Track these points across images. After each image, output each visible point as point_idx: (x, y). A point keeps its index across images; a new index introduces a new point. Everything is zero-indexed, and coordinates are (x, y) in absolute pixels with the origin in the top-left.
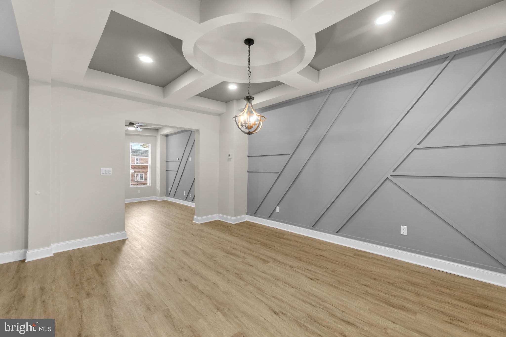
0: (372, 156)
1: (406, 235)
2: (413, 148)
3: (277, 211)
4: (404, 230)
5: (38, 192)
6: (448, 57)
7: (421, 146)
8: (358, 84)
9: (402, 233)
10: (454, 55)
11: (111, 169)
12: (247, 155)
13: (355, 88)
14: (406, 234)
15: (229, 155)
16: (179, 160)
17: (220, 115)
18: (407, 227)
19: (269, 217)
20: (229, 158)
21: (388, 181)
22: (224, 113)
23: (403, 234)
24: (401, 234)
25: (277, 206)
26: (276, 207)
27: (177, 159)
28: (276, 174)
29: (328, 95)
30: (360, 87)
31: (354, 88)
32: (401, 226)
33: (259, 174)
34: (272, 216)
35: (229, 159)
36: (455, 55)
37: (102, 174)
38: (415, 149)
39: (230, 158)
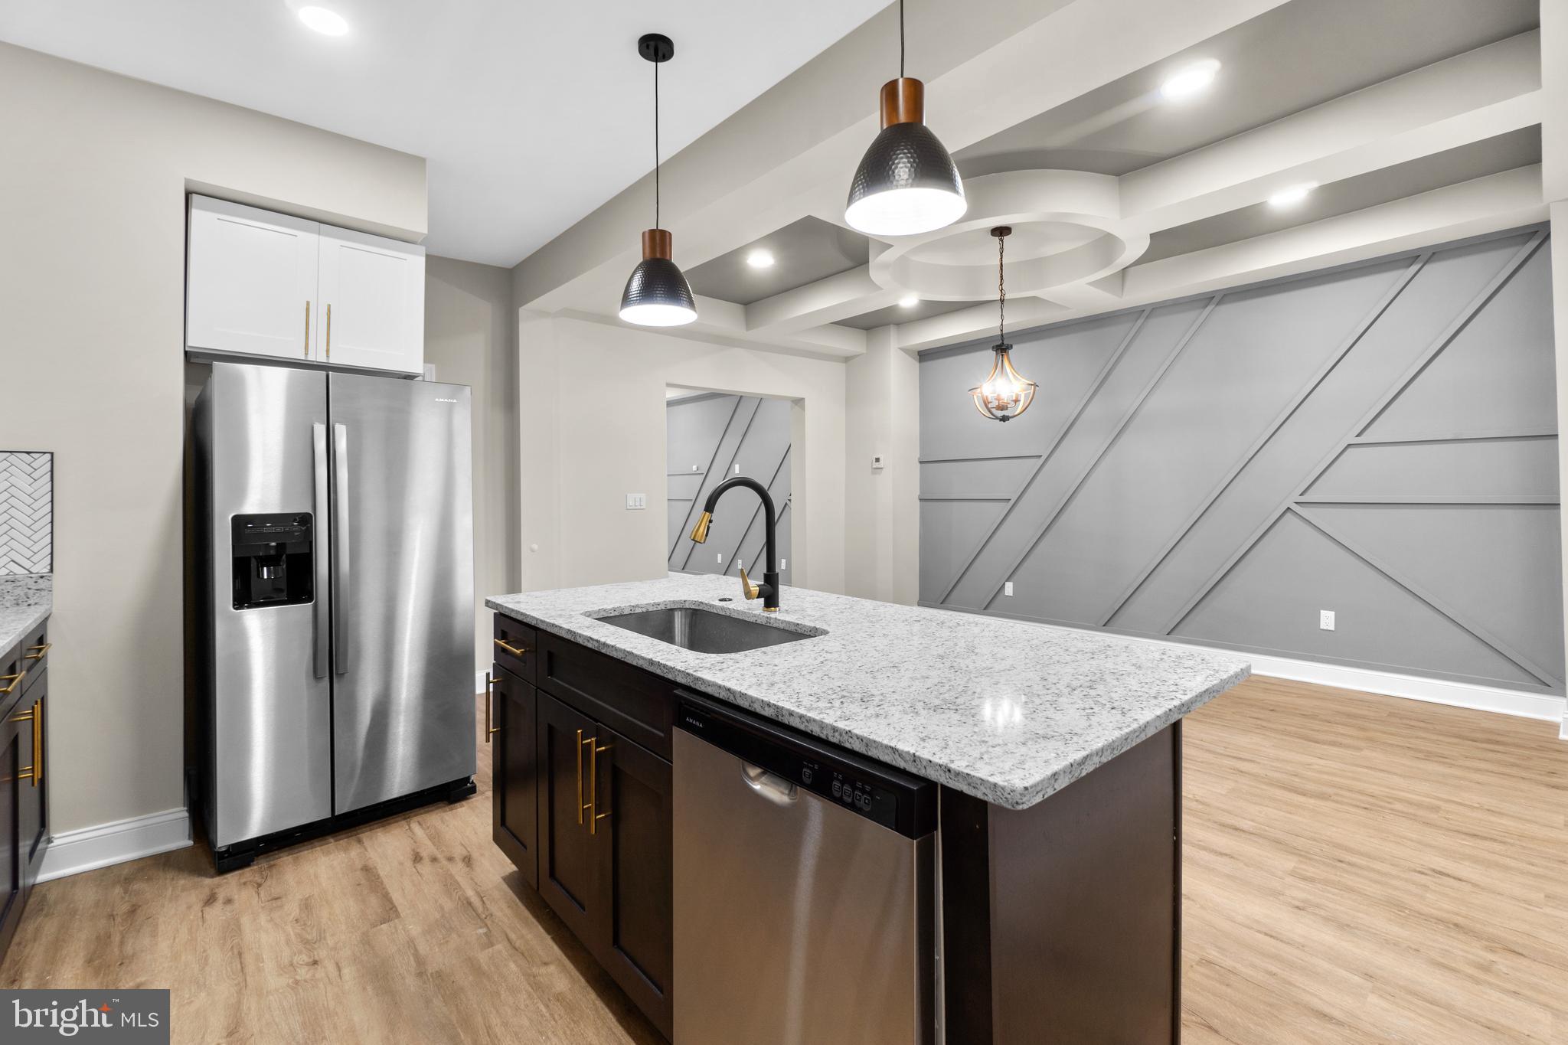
0: (1252, 461)
1: (1332, 631)
2: (1346, 445)
3: (1006, 594)
4: (1327, 620)
5: (535, 547)
6: (1419, 256)
7: (1364, 439)
8: (1215, 300)
9: (1323, 626)
10: (1432, 252)
11: (643, 496)
12: (919, 459)
13: (1209, 308)
14: (1332, 627)
15: (877, 460)
16: (698, 472)
17: (847, 359)
18: (1333, 613)
19: (985, 609)
20: (877, 465)
21: (1289, 515)
22: (858, 355)
23: (1325, 628)
24: (1321, 627)
25: (1008, 580)
26: (1004, 584)
27: (694, 468)
28: (1002, 504)
29: (1140, 322)
30: (1219, 308)
31: (1207, 306)
32: (1321, 611)
33: (955, 504)
34: (993, 605)
35: (875, 468)
36: (1434, 253)
37: (628, 507)
38: (1349, 445)
39: (879, 466)
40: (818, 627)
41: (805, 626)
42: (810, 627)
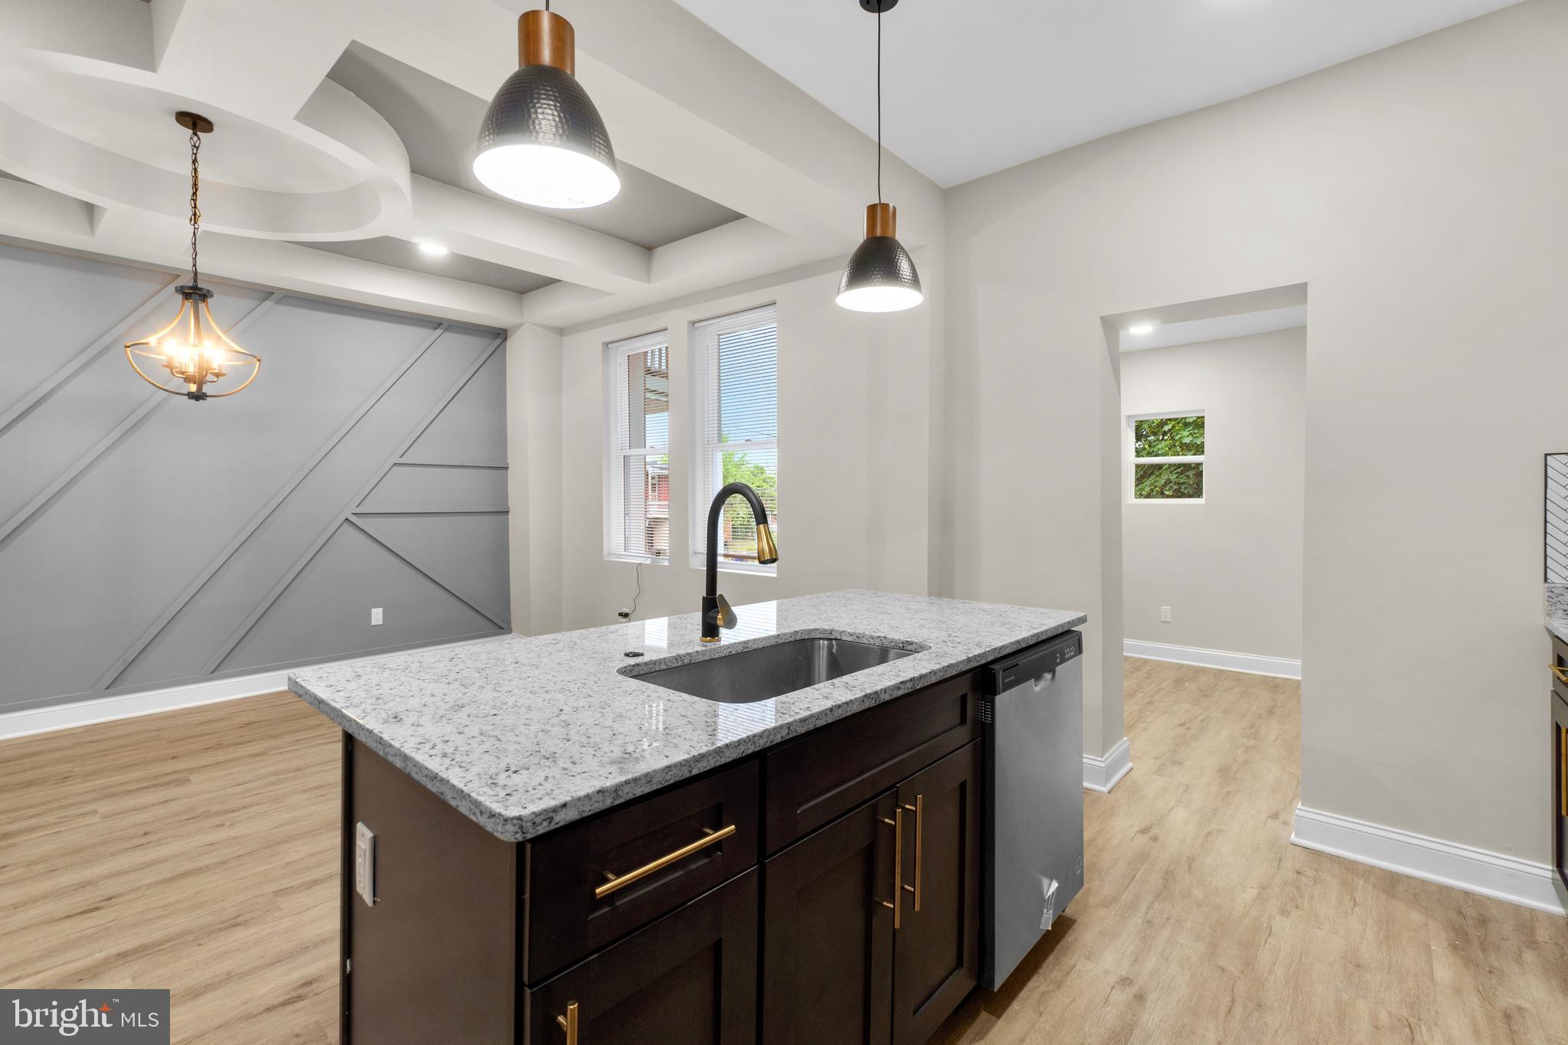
0: (312, 473)
4: (377, 616)
7: (404, 460)
8: (276, 297)
13: (268, 303)
14: (381, 622)
21: (345, 526)
30: (279, 307)
31: (265, 302)
36: (450, 326)
38: (395, 464)
40: (797, 630)
41: (785, 634)
42: (790, 633)
